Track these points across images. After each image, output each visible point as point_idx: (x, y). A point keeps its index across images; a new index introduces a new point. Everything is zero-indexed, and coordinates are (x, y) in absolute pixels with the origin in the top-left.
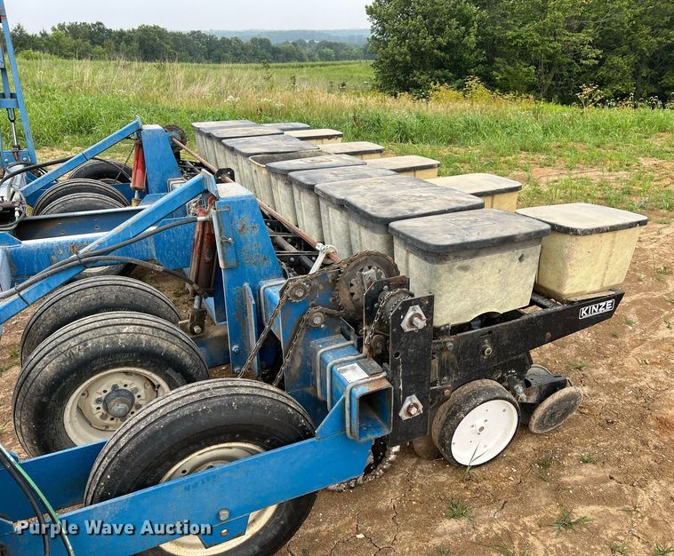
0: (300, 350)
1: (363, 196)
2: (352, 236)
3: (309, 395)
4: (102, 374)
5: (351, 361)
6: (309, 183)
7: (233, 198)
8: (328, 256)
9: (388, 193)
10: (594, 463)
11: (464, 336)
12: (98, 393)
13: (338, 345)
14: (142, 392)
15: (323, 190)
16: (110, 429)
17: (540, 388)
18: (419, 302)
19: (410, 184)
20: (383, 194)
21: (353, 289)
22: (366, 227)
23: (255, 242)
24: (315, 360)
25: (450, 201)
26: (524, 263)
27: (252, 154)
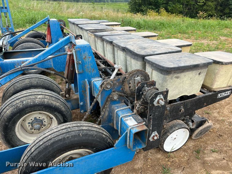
0: (108, 109)
1: (132, 46)
2: (127, 62)
3: (110, 126)
4: (30, 114)
5: (129, 116)
6: (110, 40)
7: (82, 45)
8: (119, 70)
9: (143, 45)
10: (217, 153)
11: (174, 104)
12: (29, 120)
13: (123, 108)
14: (46, 120)
15: (116, 43)
16: (34, 133)
17: (197, 123)
18: (162, 93)
19: (150, 42)
20: (141, 45)
21: (131, 85)
22: (134, 59)
23: (90, 63)
24: (114, 114)
25: (168, 49)
26: (200, 75)
27: (89, 30)
